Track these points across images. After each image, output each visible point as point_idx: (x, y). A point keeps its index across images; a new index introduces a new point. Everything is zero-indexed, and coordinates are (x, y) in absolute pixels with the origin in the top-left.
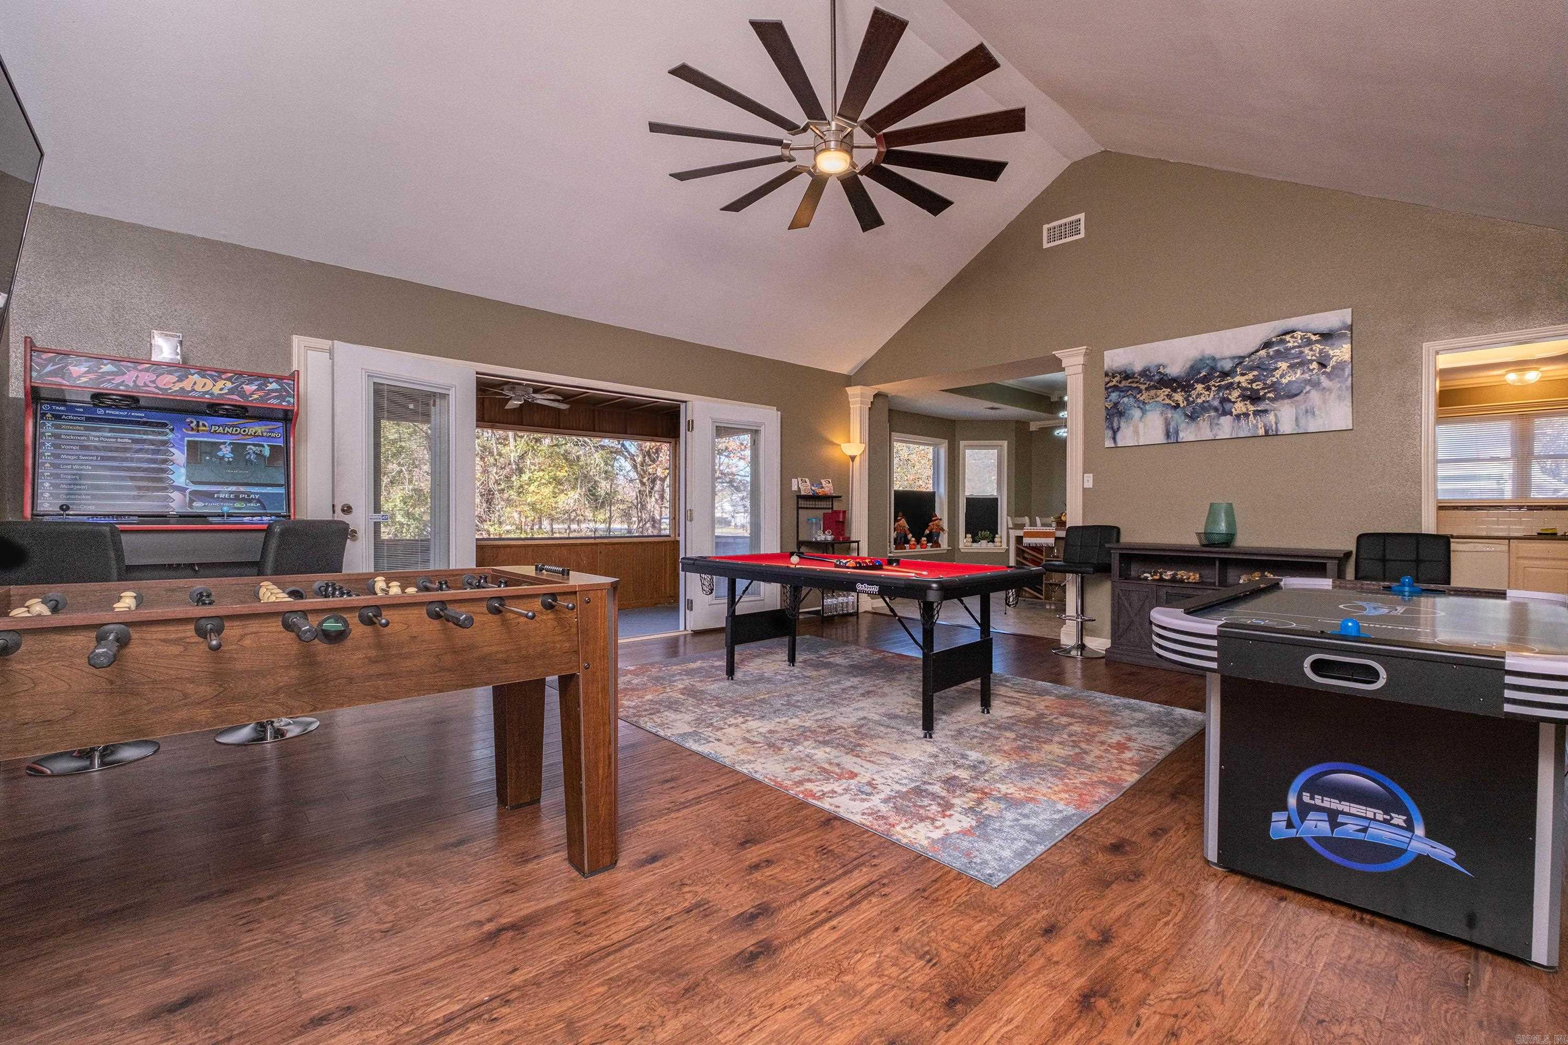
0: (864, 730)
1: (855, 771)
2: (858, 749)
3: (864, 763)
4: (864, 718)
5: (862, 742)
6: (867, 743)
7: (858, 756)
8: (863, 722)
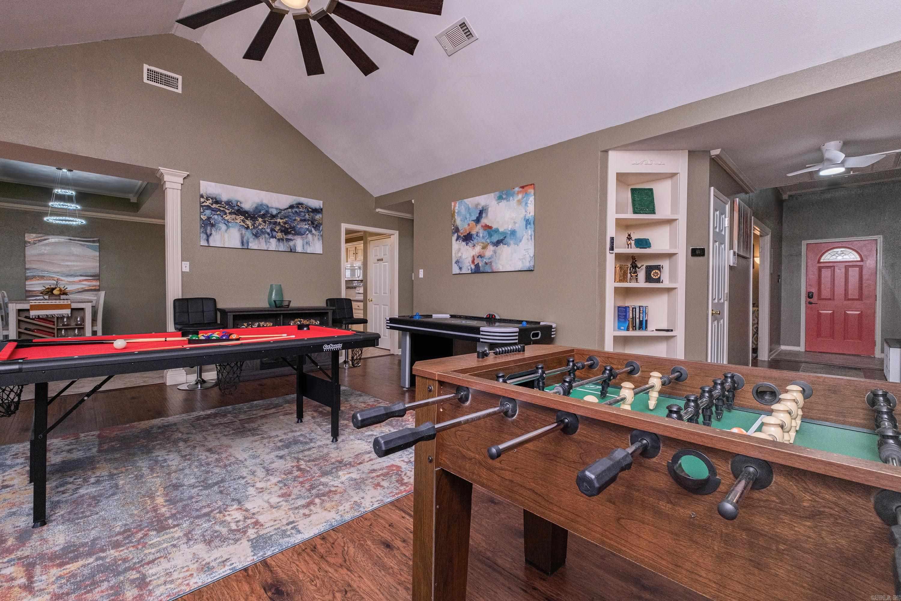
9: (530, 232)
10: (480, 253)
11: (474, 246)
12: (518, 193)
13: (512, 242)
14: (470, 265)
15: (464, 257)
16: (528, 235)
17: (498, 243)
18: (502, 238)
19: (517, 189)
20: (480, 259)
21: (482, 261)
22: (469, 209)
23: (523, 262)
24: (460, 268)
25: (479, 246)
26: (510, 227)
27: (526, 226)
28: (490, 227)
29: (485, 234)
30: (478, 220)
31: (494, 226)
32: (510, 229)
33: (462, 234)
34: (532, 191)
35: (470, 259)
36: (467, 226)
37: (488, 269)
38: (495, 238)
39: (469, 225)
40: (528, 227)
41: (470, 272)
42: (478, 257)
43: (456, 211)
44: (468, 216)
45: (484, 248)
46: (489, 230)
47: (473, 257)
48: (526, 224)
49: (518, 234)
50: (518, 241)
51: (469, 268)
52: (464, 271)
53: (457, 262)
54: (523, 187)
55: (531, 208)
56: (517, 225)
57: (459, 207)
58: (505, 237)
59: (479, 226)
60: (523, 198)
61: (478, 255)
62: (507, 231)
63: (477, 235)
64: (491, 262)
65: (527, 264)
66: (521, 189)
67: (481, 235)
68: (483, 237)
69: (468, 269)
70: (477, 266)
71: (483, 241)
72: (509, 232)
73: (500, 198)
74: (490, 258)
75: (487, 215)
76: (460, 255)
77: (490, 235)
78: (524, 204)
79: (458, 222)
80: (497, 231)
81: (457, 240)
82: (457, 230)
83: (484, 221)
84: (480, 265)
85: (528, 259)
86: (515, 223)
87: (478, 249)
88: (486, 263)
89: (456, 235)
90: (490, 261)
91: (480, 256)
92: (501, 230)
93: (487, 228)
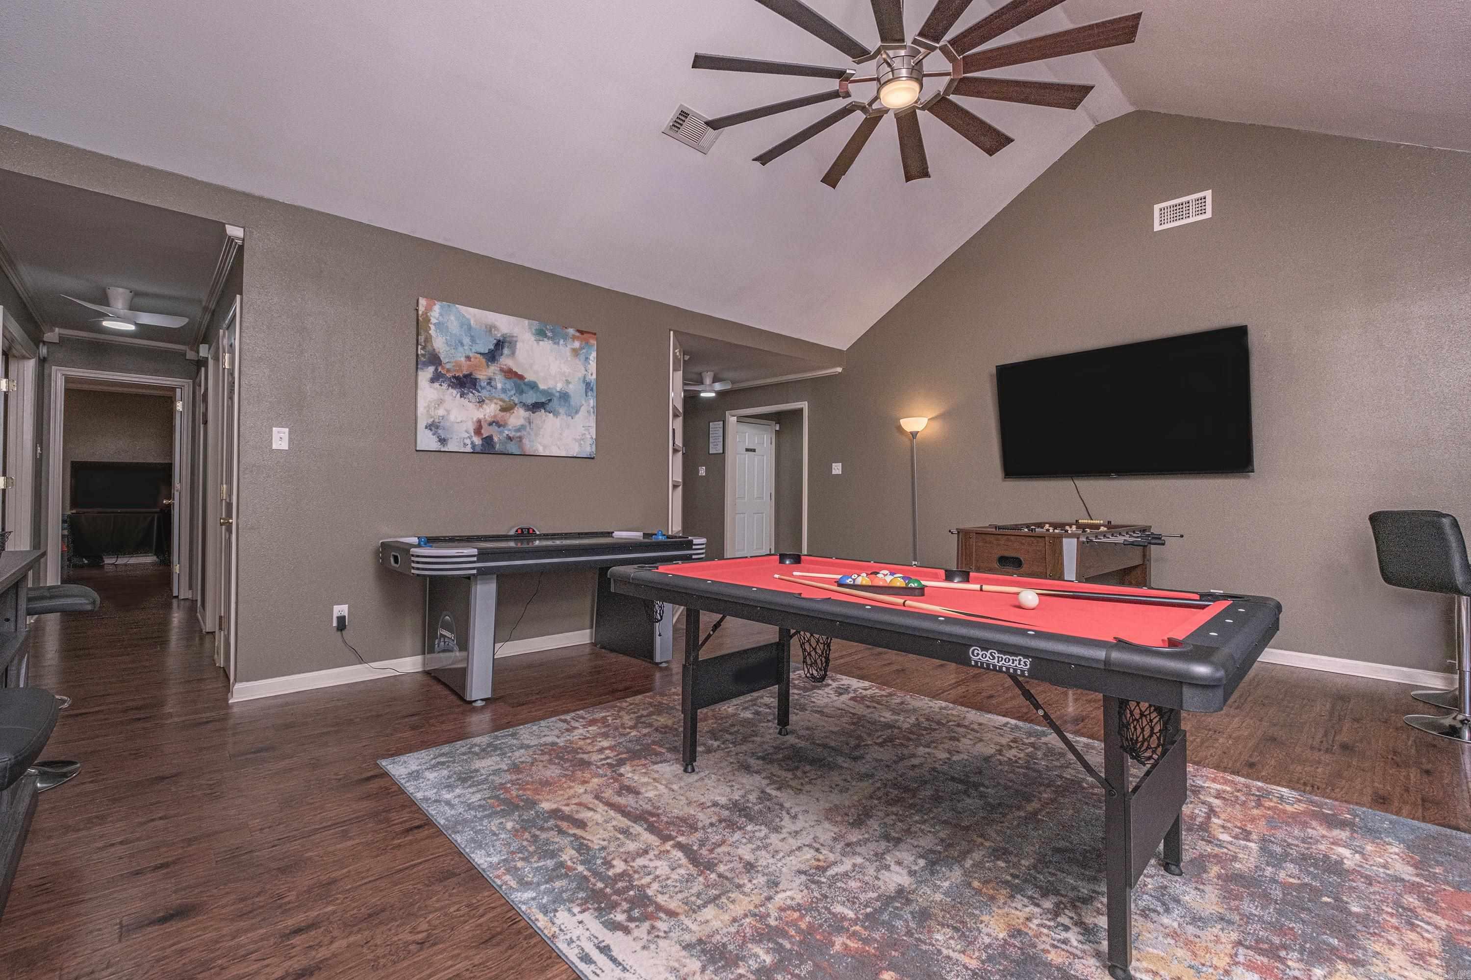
0: (853, 743)
1: (852, 702)
2: (855, 721)
3: (847, 708)
4: (855, 759)
5: (852, 727)
6: (847, 726)
7: (854, 714)
8: (857, 754)
9: (592, 402)
10: (495, 416)
11: (481, 402)
12: (574, 338)
13: (562, 411)
14: (470, 438)
15: (452, 418)
16: (589, 405)
17: (536, 407)
18: (543, 400)
19: (571, 331)
20: (494, 428)
21: (501, 433)
22: (470, 328)
23: (580, 445)
24: (443, 441)
25: (493, 406)
26: (559, 387)
27: (586, 392)
28: (521, 377)
29: (508, 386)
30: (492, 356)
31: (529, 377)
32: (558, 389)
33: (448, 371)
34: (593, 342)
35: (471, 427)
36: (463, 359)
37: (512, 448)
38: (531, 398)
39: (468, 358)
40: (590, 393)
41: (469, 449)
42: (490, 424)
43: (433, 320)
44: (466, 341)
45: (507, 408)
46: (519, 381)
47: (479, 421)
48: (586, 389)
49: (574, 401)
50: (573, 412)
51: (468, 442)
52: (451, 447)
53: (433, 427)
54: (582, 332)
55: (593, 365)
56: (571, 386)
57: (441, 315)
58: (550, 400)
59: (493, 369)
60: (581, 348)
61: (489, 419)
62: (554, 391)
63: (489, 384)
64: (520, 438)
65: (588, 449)
66: (578, 334)
67: (499, 386)
68: (504, 391)
69: (465, 445)
70: (488, 441)
71: (503, 396)
72: (558, 394)
73: (541, 334)
74: (518, 430)
75: (513, 353)
76: (441, 412)
77: (521, 392)
78: (582, 357)
79: (439, 343)
80: (533, 386)
81: (433, 380)
82: (434, 359)
83: (505, 361)
84: (496, 439)
85: (589, 441)
86: (568, 382)
87: (490, 410)
88: (510, 438)
89: (431, 369)
90: (518, 434)
91: (496, 423)
92: (542, 386)
93: (510, 374)
